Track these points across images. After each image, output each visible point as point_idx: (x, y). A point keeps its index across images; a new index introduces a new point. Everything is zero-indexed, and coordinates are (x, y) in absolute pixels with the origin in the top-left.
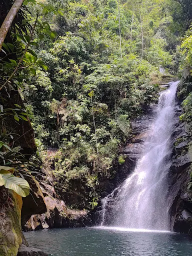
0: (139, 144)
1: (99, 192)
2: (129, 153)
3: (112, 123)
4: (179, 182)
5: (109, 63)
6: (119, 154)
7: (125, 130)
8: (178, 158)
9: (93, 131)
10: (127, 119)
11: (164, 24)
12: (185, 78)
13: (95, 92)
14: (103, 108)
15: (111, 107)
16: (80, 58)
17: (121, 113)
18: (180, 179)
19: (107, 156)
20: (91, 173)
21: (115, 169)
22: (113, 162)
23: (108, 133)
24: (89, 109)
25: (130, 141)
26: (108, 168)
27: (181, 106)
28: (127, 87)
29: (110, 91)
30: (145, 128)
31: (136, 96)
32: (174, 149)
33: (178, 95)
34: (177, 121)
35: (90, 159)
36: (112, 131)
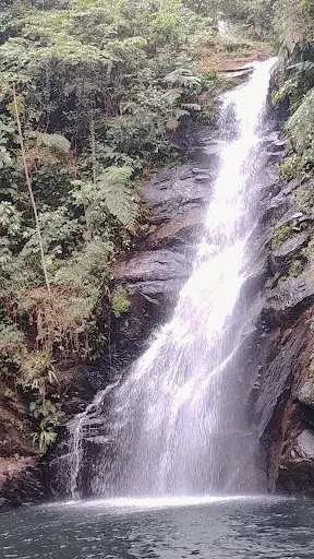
0: (170, 253)
1: (57, 400)
2: (141, 280)
3: (83, 192)
4: (287, 353)
6: (112, 285)
7: (126, 215)
8: (282, 285)
9: (27, 222)
10: (132, 178)
12: (292, 47)
13: (28, 102)
14: (54, 150)
15: (79, 145)
17: (108, 162)
18: (288, 344)
19: (78, 292)
20: (31, 349)
21: (102, 330)
22: (94, 312)
23: (73, 225)
24: (13, 156)
25: (143, 244)
26: (80, 329)
27: (283, 133)
28: (125, 82)
29: (73, 95)
30: (183, 202)
31: (153, 109)
32: (269, 261)
33: (273, 102)
34: (273, 178)
35: (26, 305)
36: (88, 216)
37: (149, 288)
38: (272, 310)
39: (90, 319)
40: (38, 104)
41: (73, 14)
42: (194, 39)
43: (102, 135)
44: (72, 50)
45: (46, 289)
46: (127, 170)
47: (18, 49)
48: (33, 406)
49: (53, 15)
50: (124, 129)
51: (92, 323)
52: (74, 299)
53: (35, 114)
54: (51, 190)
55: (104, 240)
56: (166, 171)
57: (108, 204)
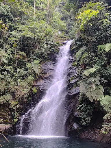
0: (47, 81)
1: (19, 112)
2: (40, 86)
3: (29, 65)
4: (72, 105)
5: (27, 25)
6: (33, 87)
7: (37, 71)
8: (72, 90)
9: (15, 70)
10: (39, 63)
11: (60, 3)
12: (77, 39)
13: (17, 44)
14: (22, 56)
15: (28, 55)
16: (7, 20)
17: (34, 59)
18: (72, 103)
19: (25, 87)
20: (13, 100)
21: (30, 96)
22: (29, 92)
23: (25, 72)
24: (13, 56)
25: (41, 78)
26: (25, 96)
27: (73, 57)
28: (39, 42)
29: (27, 44)
30: (50, 69)
31: (45, 49)
32: (69, 84)
33: (71, 50)
34: (70, 66)
35: (13, 90)
36: (29, 71)
37: (41, 88)
38: (69, 95)
39: (28, 94)
40: (19, 45)
41: (29, 26)
42: (54, 34)
43: (33, 53)
44: (28, 34)
45: (18, 86)
46: (38, 61)
47: (16, 33)
48: (13, 113)
49: (24, 26)
50: (38, 52)
51: (28, 95)
52: (25, 89)
53: (18, 47)
54: (21, 64)
55: (32, 76)
56: (47, 62)
57: (34, 68)
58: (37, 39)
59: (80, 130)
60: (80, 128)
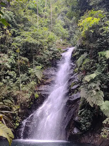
0: (48, 86)
1: (20, 116)
2: (42, 91)
3: (31, 71)
4: (73, 110)
5: (30, 31)
6: (35, 92)
7: (39, 76)
8: (73, 95)
9: (18, 75)
10: (41, 69)
11: (63, 12)
14: (25, 61)
15: (31, 61)
17: (36, 65)
18: (73, 108)
19: (27, 92)
20: (15, 104)
21: (32, 101)
22: (31, 97)
23: (28, 78)
24: (16, 61)
25: (42, 83)
26: (27, 101)
27: (74, 63)
28: (41, 48)
29: (30, 50)
30: (52, 75)
31: (47, 55)
32: (70, 90)
33: (73, 56)
34: (72, 72)
35: (15, 94)
36: (31, 76)
37: (43, 93)
38: (70, 100)
39: (30, 99)
40: (22, 51)
41: (32, 33)
42: (56, 41)
43: (36, 59)
44: (31, 40)
45: (20, 91)
46: (41, 67)
47: (19, 39)
48: (14, 117)
49: (28, 32)
50: (41, 58)
51: (30, 100)
52: (27, 94)
53: (21, 53)
54: (24, 69)
55: (34, 81)
56: (49, 68)
57: (36, 74)
58: (40, 46)
59: (80, 135)
60: (80, 133)
